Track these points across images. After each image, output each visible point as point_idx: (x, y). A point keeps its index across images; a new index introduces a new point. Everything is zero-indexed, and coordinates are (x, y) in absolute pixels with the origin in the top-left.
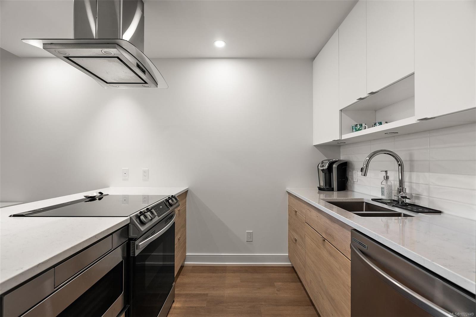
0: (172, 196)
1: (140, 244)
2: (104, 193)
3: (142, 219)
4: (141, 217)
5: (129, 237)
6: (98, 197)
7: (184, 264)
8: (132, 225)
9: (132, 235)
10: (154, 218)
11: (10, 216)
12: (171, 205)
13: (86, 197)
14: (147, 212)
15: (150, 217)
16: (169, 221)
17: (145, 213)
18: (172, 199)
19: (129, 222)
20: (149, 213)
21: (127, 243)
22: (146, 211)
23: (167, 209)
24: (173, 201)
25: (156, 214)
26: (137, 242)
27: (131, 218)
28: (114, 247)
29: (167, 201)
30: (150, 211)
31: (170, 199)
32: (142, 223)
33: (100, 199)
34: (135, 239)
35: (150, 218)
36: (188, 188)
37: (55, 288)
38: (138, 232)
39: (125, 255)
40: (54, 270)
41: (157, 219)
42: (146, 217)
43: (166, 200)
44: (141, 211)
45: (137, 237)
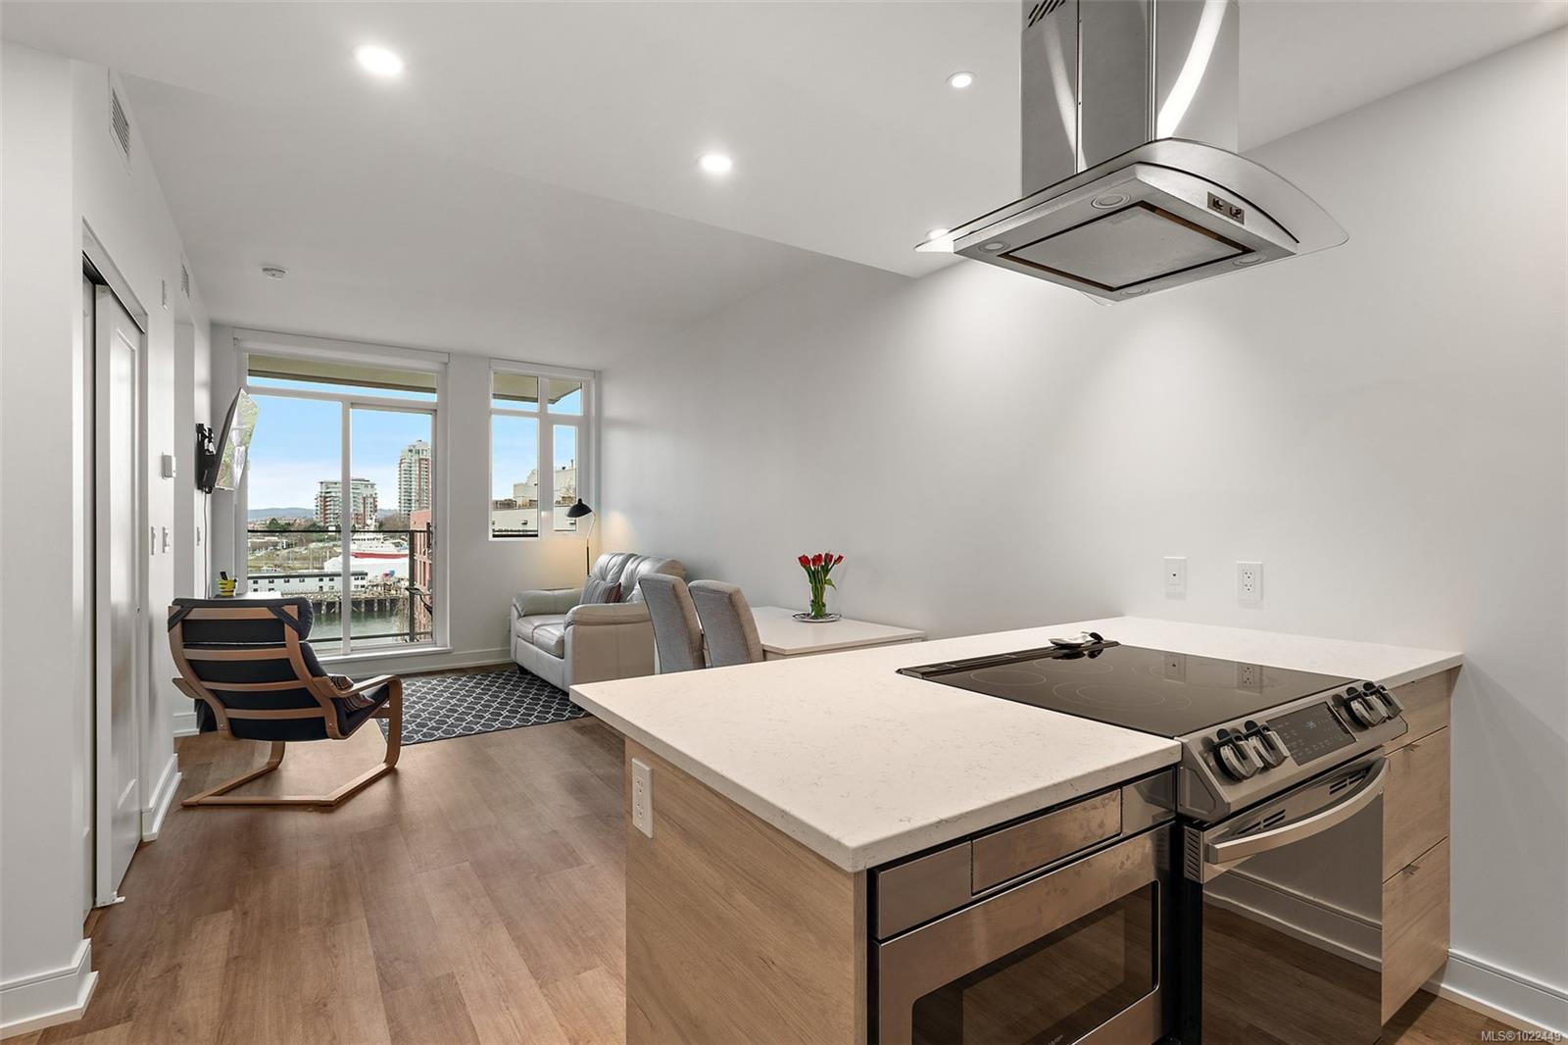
0: (1368, 685)
1: (1218, 846)
2: (1106, 637)
3: (1227, 759)
4: (1222, 749)
5: (1180, 810)
6: (1086, 648)
7: (1439, 986)
8: (1187, 770)
9: (1188, 807)
10: (1278, 765)
11: (899, 671)
12: (1361, 724)
13: (1054, 643)
14: (1247, 738)
15: (1261, 756)
16: (1350, 788)
17: (1239, 739)
18: (1365, 700)
19: (1177, 758)
20: (1254, 742)
21: (1172, 828)
22: (1244, 731)
23: (1342, 736)
24: (1371, 709)
25: (1285, 752)
26: (1208, 836)
27: (1183, 745)
28: (1127, 832)
29: (1343, 703)
30: (1262, 734)
31: (1353, 699)
32: (1230, 776)
33: (1092, 655)
34: (1202, 826)
35: (1260, 764)
36: (1461, 656)
37: (973, 895)
38: (1212, 801)
39: (1167, 866)
40: (970, 847)
41: (1289, 770)
42: (1241, 755)
43: (1337, 698)
44: (1225, 726)
45: (1207, 819)
